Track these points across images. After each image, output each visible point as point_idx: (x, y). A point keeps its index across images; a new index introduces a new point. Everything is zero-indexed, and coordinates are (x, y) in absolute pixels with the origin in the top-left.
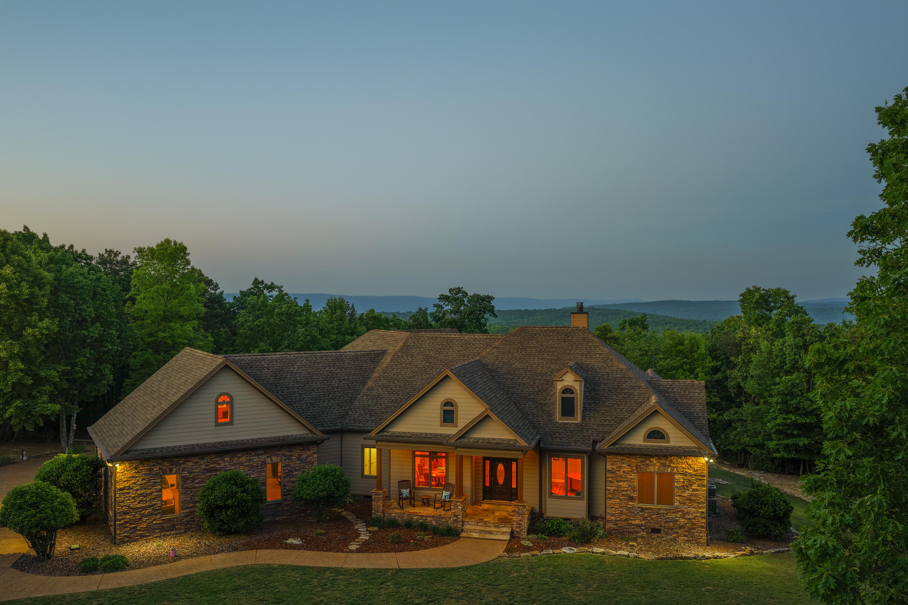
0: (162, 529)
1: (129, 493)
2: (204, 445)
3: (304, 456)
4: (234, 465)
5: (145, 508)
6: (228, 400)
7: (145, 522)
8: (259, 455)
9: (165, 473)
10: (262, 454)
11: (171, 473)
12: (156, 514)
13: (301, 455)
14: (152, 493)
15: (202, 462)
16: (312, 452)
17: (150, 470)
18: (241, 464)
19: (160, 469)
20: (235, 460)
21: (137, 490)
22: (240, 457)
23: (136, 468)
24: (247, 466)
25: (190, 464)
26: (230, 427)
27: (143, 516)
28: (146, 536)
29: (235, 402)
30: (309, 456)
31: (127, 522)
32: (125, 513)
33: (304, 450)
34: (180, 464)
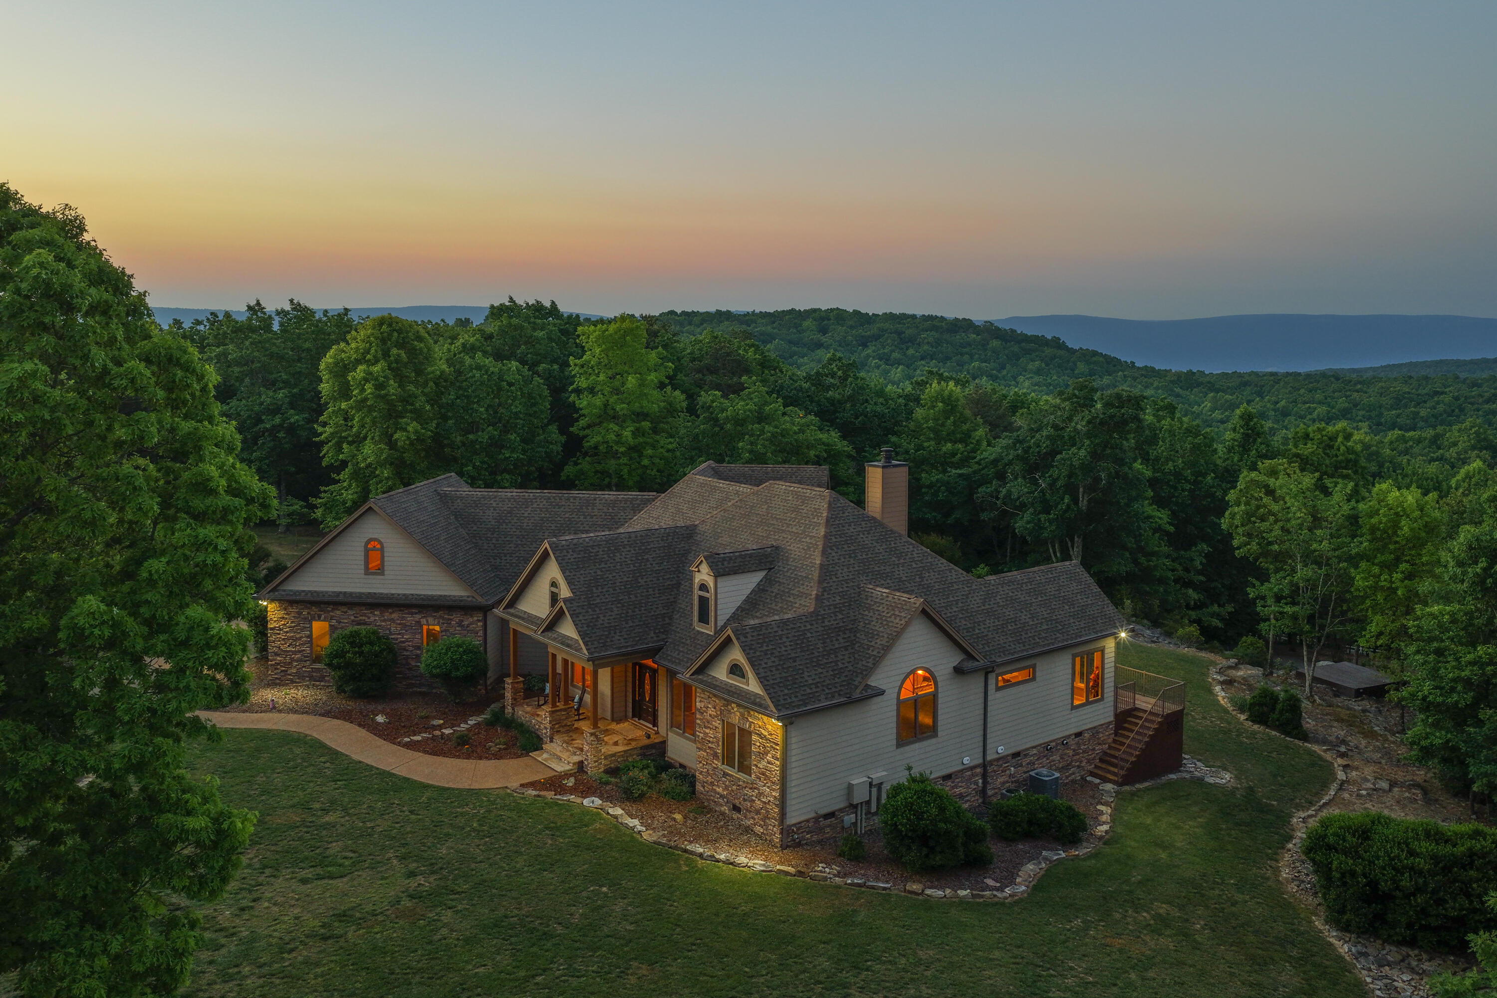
0: (312, 678)
1: (279, 634)
2: (351, 594)
3: (466, 623)
4: (384, 621)
5: (295, 653)
6: (379, 546)
7: (295, 667)
8: (412, 614)
9: (313, 619)
10: (416, 613)
11: (319, 619)
12: (306, 661)
13: (462, 621)
14: (302, 637)
15: (350, 612)
16: (475, 618)
17: (300, 613)
18: (392, 620)
19: (308, 613)
20: (387, 615)
21: (287, 632)
22: (391, 613)
23: (285, 609)
24: (400, 624)
25: (338, 612)
26: (382, 577)
27: (292, 660)
28: (296, 682)
29: (385, 550)
30: (471, 624)
31: (278, 664)
32: (277, 654)
33: (466, 614)
34: (329, 612)
